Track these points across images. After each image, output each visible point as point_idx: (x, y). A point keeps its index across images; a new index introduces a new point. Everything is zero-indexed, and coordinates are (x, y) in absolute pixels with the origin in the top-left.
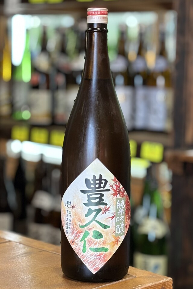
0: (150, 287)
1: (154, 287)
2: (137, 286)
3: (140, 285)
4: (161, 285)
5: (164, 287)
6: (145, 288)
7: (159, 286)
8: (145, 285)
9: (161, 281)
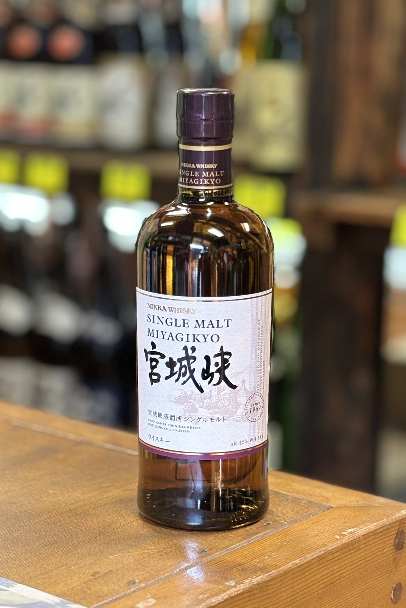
2: (344, 533)
3: (350, 531)
4: (395, 527)
5: (402, 530)
6: (363, 536)
7: (391, 528)
8: (361, 530)
9: (396, 515)
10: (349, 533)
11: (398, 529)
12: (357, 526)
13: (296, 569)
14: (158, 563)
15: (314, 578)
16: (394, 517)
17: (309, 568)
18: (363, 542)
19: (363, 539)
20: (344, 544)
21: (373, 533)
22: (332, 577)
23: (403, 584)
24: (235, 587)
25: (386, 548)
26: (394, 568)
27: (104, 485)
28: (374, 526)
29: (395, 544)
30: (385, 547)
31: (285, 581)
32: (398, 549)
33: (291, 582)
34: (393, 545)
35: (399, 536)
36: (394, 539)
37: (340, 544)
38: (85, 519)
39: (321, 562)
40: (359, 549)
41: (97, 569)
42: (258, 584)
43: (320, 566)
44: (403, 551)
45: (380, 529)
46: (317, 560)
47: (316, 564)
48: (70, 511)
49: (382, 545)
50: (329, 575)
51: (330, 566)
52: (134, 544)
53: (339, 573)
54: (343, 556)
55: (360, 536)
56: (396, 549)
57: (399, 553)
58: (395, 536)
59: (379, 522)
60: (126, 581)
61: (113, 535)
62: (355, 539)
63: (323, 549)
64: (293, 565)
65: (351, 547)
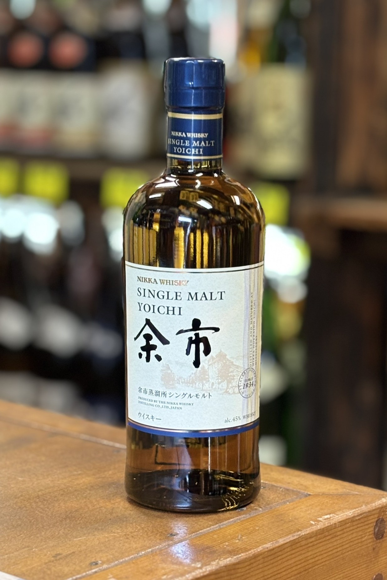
0: (352, 520)
1: (359, 519)
2: (320, 519)
3: (326, 517)
4: (374, 514)
5: (382, 518)
6: (339, 522)
7: (370, 516)
8: (338, 516)
9: (376, 503)
10: (325, 519)
11: (378, 517)
12: (334, 513)
13: (266, 553)
14: (124, 546)
15: (286, 564)
16: (374, 504)
17: (280, 553)
18: (340, 529)
19: (339, 526)
20: (318, 530)
21: (350, 521)
22: (306, 564)
23: (384, 576)
24: (201, 568)
25: (365, 536)
26: (374, 558)
27: (75, 473)
28: (352, 513)
29: (374, 533)
30: (363, 536)
31: (255, 565)
32: (378, 538)
33: (261, 566)
34: (372, 534)
35: (379, 525)
36: (374, 527)
37: (315, 529)
38: (52, 504)
39: (294, 547)
40: (336, 536)
41: (59, 550)
42: (226, 566)
43: (293, 552)
44: (383, 541)
45: (358, 516)
46: (289, 545)
47: (289, 549)
48: (38, 497)
49: (360, 533)
50: (303, 561)
51: (303, 552)
52: (100, 528)
53: (313, 560)
54: (318, 542)
55: (337, 522)
56: (376, 538)
57: (379, 542)
58: (375, 524)
59: (357, 509)
60: (88, 562)
61: (80, 519)
62: (330, 526)
63: (297, 534)
64: (264, 549)
65: (327, 534)
